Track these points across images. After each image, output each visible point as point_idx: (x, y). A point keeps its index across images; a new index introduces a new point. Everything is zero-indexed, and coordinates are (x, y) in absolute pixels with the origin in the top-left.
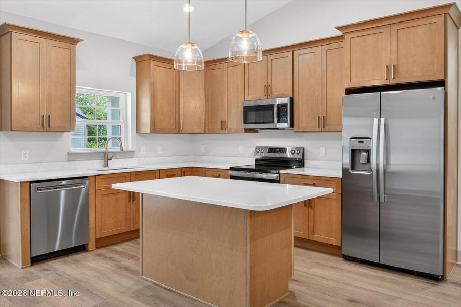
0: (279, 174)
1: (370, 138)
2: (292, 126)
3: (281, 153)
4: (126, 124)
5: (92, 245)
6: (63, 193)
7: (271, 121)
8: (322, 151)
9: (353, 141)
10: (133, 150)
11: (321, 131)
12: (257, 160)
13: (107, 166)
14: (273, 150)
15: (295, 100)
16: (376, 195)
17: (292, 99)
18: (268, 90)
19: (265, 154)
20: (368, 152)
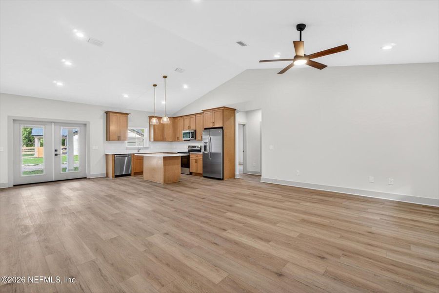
0: (190, 153)
2: (195, 139)
3: (195, 148)
4: (146, 138)
5: (132, 174)
6: (126, 158)
7: (189, 137)
9: (204, 143)
10: (148, 147)
12: (189, 150)
13: (139, 152)
14: (192, 147)
17: (195, 130)
18: (189, 127)
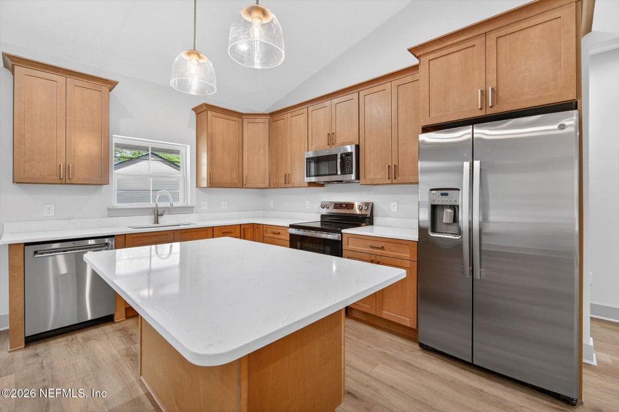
0: (342, 234)
1: (458, 190)
2: (358, 177)
3: (348, 209)
5: (120, 315)
7: (335, 173)
8: (394, 207)
9: (434, 194)
10: (192, 205)
11: (392, 183)
12: (322, 216)
13: (157, 222)
14: (338, 205)
15: (361, 148)
16: (468, 268)
17: (358, 147)
18: (331, 138)
19: (332, 210)
20: (455, 208)
